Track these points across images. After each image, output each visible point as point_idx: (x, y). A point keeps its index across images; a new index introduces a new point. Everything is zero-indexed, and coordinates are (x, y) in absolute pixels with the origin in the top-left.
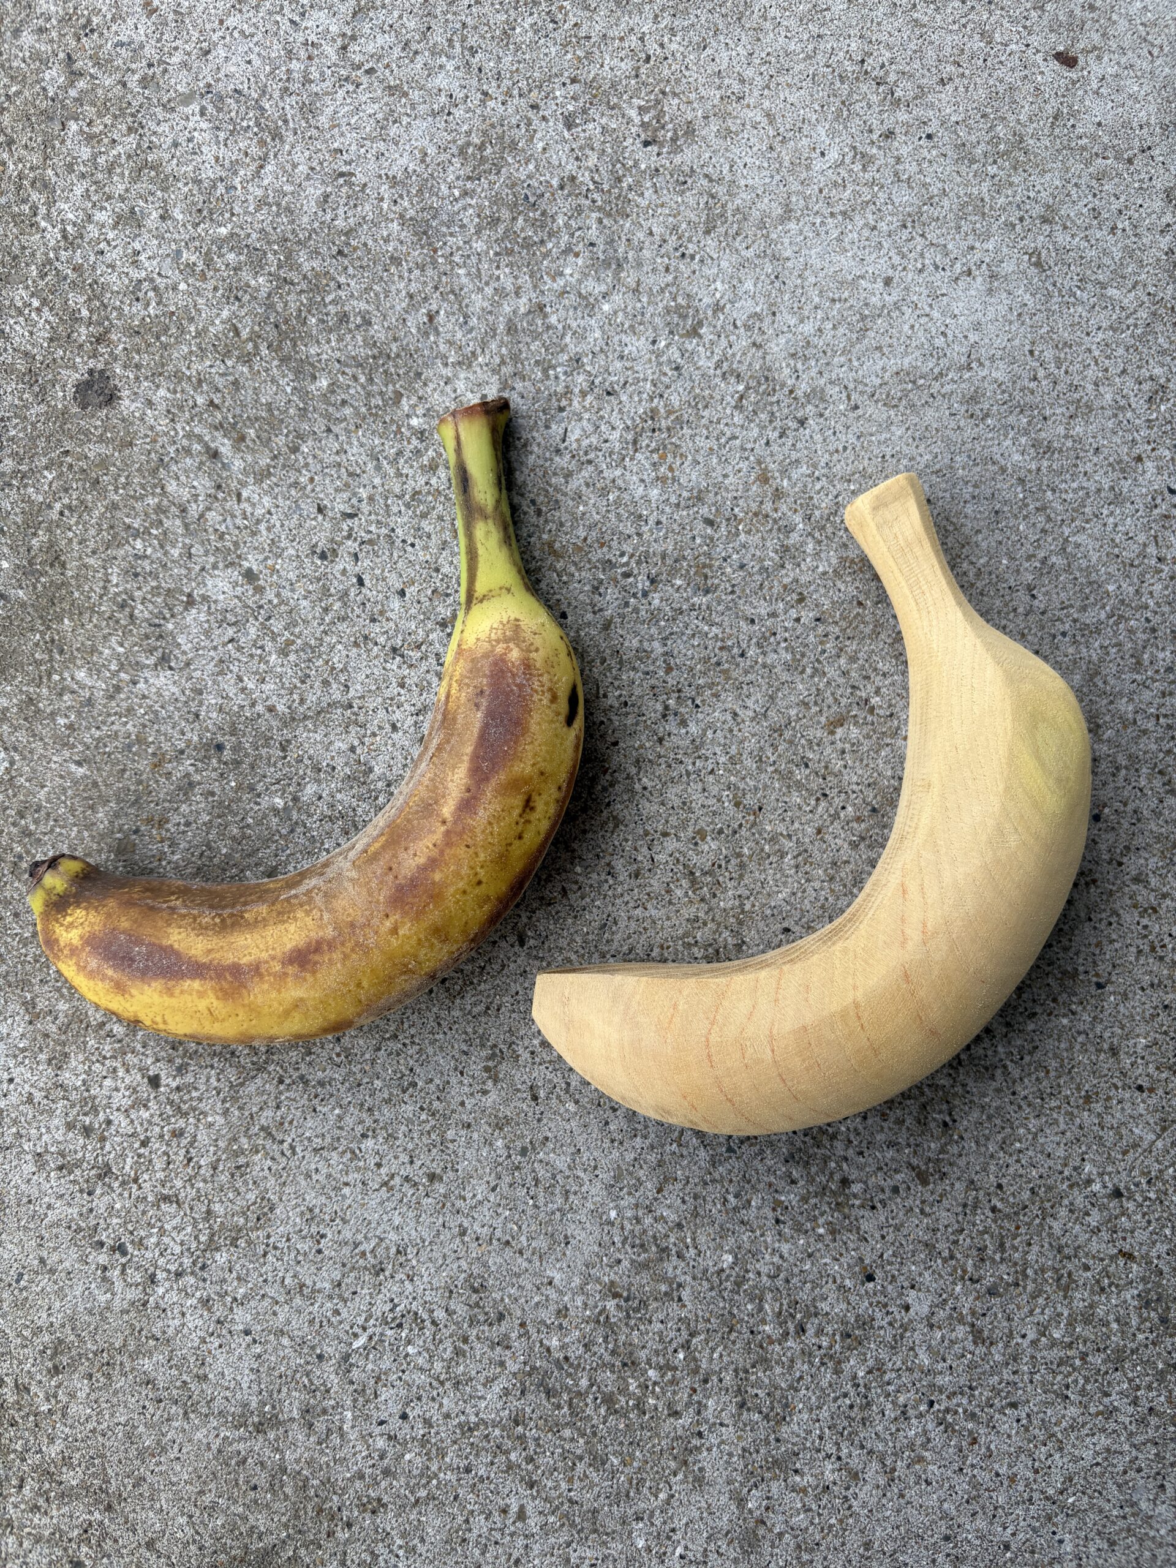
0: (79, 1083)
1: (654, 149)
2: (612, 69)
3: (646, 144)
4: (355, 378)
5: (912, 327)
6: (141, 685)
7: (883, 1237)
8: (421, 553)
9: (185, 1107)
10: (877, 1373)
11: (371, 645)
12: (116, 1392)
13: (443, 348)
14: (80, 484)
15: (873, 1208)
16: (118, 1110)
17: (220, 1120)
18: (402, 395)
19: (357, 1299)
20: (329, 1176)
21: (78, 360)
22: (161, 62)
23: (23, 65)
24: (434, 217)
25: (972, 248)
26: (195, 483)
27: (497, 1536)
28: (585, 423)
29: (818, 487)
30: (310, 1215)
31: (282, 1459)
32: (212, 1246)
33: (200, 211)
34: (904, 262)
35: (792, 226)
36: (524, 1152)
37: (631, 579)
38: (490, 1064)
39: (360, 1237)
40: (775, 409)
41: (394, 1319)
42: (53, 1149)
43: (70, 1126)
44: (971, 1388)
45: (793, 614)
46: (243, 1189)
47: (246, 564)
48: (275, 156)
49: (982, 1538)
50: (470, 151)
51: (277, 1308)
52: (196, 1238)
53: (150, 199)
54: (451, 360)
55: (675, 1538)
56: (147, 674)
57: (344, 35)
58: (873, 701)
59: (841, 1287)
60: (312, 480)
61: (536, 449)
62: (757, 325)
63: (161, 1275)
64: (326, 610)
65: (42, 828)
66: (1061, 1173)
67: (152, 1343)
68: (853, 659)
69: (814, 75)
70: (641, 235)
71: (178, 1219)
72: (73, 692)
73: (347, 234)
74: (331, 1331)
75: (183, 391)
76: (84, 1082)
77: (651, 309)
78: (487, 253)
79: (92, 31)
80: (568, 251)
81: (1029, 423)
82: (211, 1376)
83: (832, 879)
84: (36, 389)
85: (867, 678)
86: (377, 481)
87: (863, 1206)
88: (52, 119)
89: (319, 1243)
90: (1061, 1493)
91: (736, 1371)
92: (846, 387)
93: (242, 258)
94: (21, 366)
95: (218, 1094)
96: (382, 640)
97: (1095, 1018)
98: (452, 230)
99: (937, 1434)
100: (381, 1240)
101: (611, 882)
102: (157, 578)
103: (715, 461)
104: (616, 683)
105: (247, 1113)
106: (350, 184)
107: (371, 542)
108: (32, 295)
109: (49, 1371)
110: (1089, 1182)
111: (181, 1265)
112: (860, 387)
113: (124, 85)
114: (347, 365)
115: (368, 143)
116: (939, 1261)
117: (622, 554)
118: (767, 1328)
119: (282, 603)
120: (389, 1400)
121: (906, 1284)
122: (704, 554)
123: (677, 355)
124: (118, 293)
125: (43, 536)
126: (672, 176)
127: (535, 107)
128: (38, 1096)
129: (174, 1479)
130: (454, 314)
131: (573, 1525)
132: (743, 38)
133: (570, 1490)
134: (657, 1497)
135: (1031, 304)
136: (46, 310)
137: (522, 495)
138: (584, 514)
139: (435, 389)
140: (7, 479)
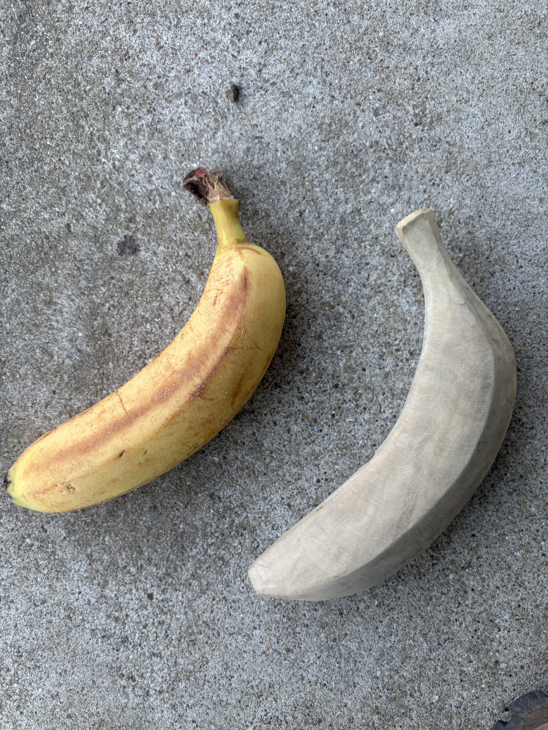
0: (113, 595)
1: (420, 127)
2: (400, 85)
3: (416, 125)
7: (515, 690)
8: (292, 336)
9: (165, 610)
13: (307, 230)
14: (119, 294)
15: (510, 676)
16: (132, 609)
17: (183, 617)
18: (285, 254)
19: (249, 709)
20: (236, 647)
21: (119, 230)
22: (164, 75)
23: (93, 75)
24: (304, 161)
26: (178, 296)
28: (379, 271)
29: (499, 308)
30: (226, 667)
32: (177, 679)
33: (183, 155)
35: (492, 170)
36: (335, 640)
37: (400, 352)
39: (251, 678)
40: (479, 266)
41: (266, 720)
42: (100, 627)
43: (108, 617)
46: (193, 652)
48: (223, 127)
50: (324, 127)
51: (208, 711)
52: (169, 675)
53: (158, 148)
54: (311, 236)
57: (260, 64)
58: (523, 420)
59: (493, 715)
61: (353, 284)
62: (471, 222)
63: (152, 692)
67: (147, 724)
69: (506, 90)
70: (411, 173)
71: (161, 665)
73: (259, 168)
75: (172, 248)
76: (116, 595)
78: (331, 180)
79: (129, 57)
80: (373, 180)
83: (498, 510)
84: (98, 245)
85: (521, 408)
87: (505, 675)
88: (107, 104)
89: (230, 680)
92: (516, 256)
94: (91, 233)
95: (182, 604)
98: (313, 167)
100: (262, 680)
104: (390, 406)
105: (196, 614)
106: (261, 143)
108: (98, 197)
111: (162, 687)
112: (524, 256)
113: (146, 88)
114: (256, 238)
115: (271, 122)
117: (396, 340)
124: (141, 196)
125: (99, 320)
126: (429, 142)
127: (359, 104)
128: (93, 600)
130: (313, 212)
132: (470, 69)
136: (104, 205)
137: (345, 308)
138: (376, 318)
139: (302, 252)
140: (83, 291)
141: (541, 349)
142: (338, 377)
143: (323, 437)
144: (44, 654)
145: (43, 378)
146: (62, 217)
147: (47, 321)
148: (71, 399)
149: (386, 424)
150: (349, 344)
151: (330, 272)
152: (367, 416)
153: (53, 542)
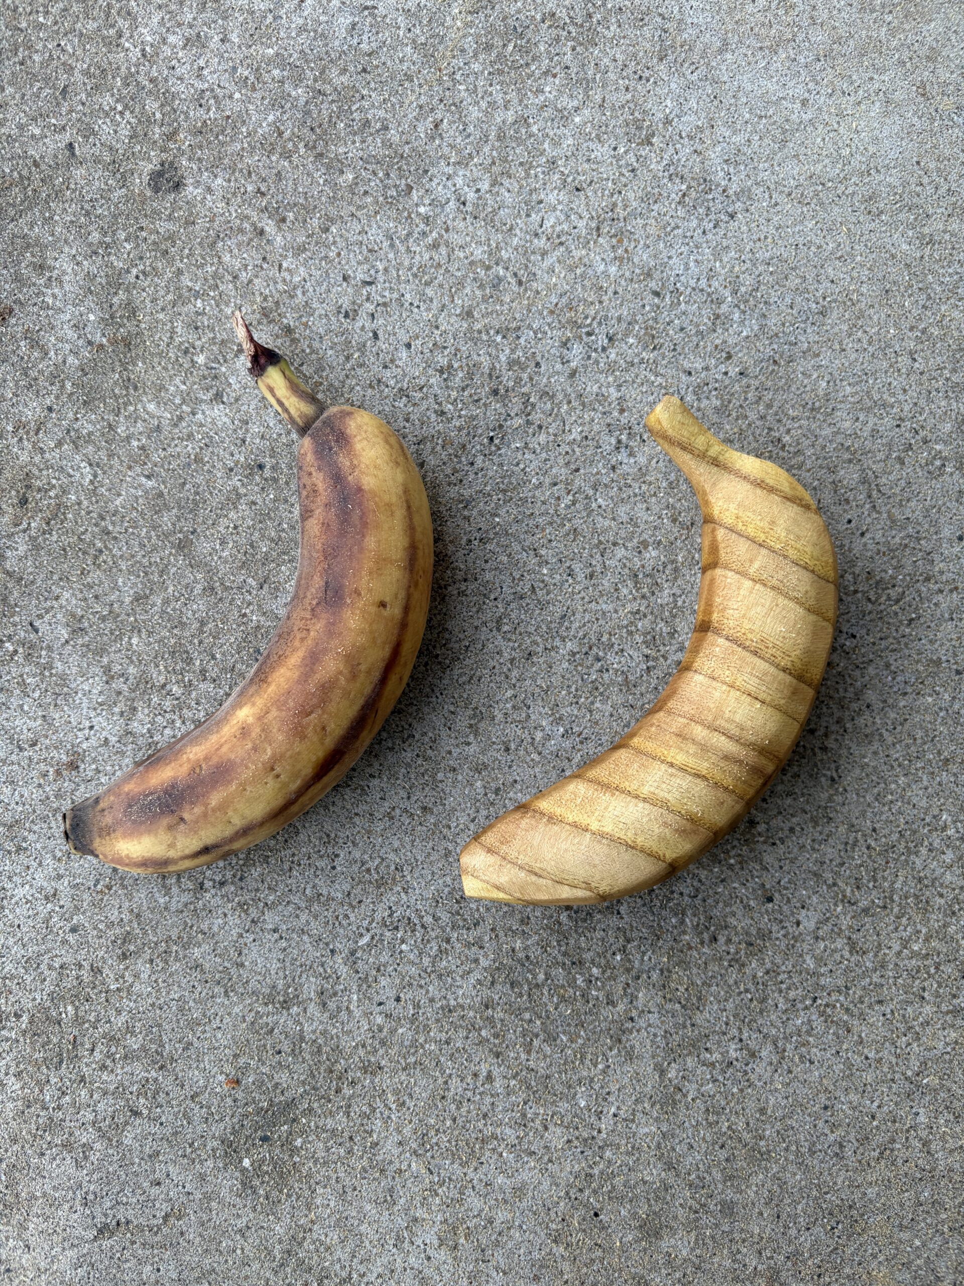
0: (145, 731)
4: (374, 173)
5: (824, 139)
6: (200, 416)
7: (781, 867)
8: (425, 314)
10: (773, 974)
11: (383, 387)
12: (171, 975)
13: (446, 150)
14: (153, 253)
15: (774, 844)
18: (412, 188)
19: (363, 906)
20: (342, 808)
21: (152, 153)
24: (441, 43)
25: (871, 79)
26: (245, 255)
27: (469, 1094)
28: (558, 213)
29: (743, 269)
30: (327, 839)
31: (302, 1031)
32: (249, 862)
33: (252, 36)
34: (818, 88)
35: (729, 56)
36: (497, 791)
37: (593, 337)
38: (472, 722)
39: (366, 857)
40: (711, 204)
41: (391, 923)
44: (846, 987)
45: (723, 368)
47: (285, 321)
49: (854, 1109)
51: (299, 912)
53: (213, 26)
54: (452, 160)
55: (610, 1099)
56: (204, 407)
59: (747, 907)
60: (339, 254)
61: (518, 232)
62: (698, 136)
63: (208, 884)
64: (348, 358)
65: (118, 529)
66: (924, 820)
67: (200, 936)
68: (769, 406)
70: (606, 61)
72: (145, 421)
73: (370, 55)
74: (342, 931)
75: (236, 180)
76: (149, 731)
77: (613, 122)
78: (482, 72)
80: (546, 73)
81: (916, 219)
82: (247, 964)
84: (118, 176)
85: (779, 421)
86: (391, 256)
87: (765, 842)
89: (333, 861)
90: (918, 1075)
91: (662, 970)
92: (768, 188)
93: (285, 73)
94: (107, 157)
96: (392, 383)
97: (954, 698)
98: (455, 53)
99: (818, 1024)
100: (383, 859)
101: (571, 581)
102: (213, 330)
103: (662, 245)
104: (579, 421)
106: (374, 16)
107: (385, 305)
108: (118, 101)
109: (118, 957)
110: (944, 828)
111: (224, 876)
112: (780, 188)
114: (368, 163)
116: (825, 887)
117: (586, 317)
118: (687, 937)
119: (312, 352)
120: (386, 986)
121: (798, 905)
122: (653, 318)
123: (633, 159)
124: (185, 100)
125: (122, 295)
128: (113, 739)
129: (217, 1045)
130: (455, 122)
131: (529, 1087)
133: (528, 1060)
134: (595, 1067)
135: (918, 125)
136: (127, 113)
137: (507, 269)
138: (556, 285)
139: (439, 184)
140: (94, 248)
141: (809, 331)
142: (497, 377)
143: (476, 474)
144: (35, 828)
145: (31, 386)
146: (60, 133)
147: (37, 295)
148: (77, 419)
149: (573, 451)
150: (514, 325)
151: (482, 215)
152: (542, 438)
153: (49, 648)
